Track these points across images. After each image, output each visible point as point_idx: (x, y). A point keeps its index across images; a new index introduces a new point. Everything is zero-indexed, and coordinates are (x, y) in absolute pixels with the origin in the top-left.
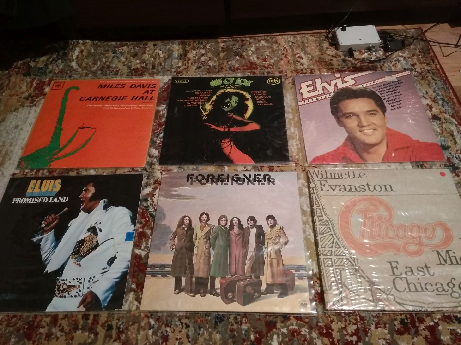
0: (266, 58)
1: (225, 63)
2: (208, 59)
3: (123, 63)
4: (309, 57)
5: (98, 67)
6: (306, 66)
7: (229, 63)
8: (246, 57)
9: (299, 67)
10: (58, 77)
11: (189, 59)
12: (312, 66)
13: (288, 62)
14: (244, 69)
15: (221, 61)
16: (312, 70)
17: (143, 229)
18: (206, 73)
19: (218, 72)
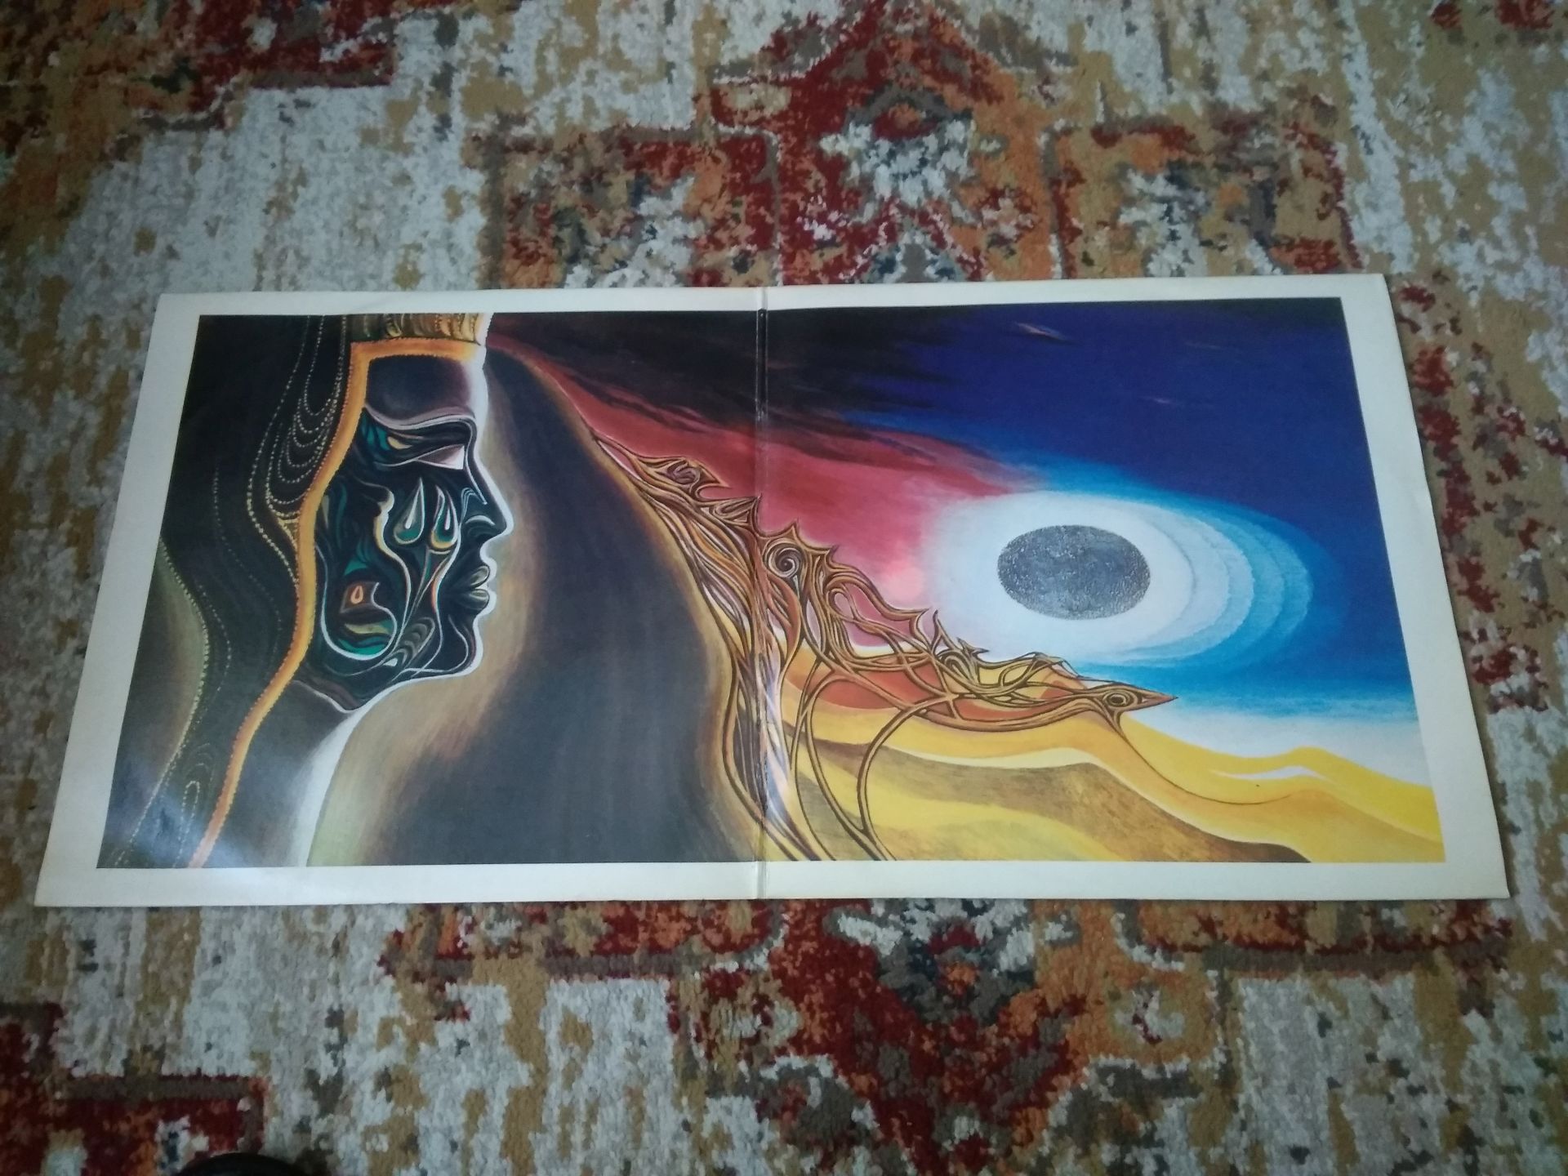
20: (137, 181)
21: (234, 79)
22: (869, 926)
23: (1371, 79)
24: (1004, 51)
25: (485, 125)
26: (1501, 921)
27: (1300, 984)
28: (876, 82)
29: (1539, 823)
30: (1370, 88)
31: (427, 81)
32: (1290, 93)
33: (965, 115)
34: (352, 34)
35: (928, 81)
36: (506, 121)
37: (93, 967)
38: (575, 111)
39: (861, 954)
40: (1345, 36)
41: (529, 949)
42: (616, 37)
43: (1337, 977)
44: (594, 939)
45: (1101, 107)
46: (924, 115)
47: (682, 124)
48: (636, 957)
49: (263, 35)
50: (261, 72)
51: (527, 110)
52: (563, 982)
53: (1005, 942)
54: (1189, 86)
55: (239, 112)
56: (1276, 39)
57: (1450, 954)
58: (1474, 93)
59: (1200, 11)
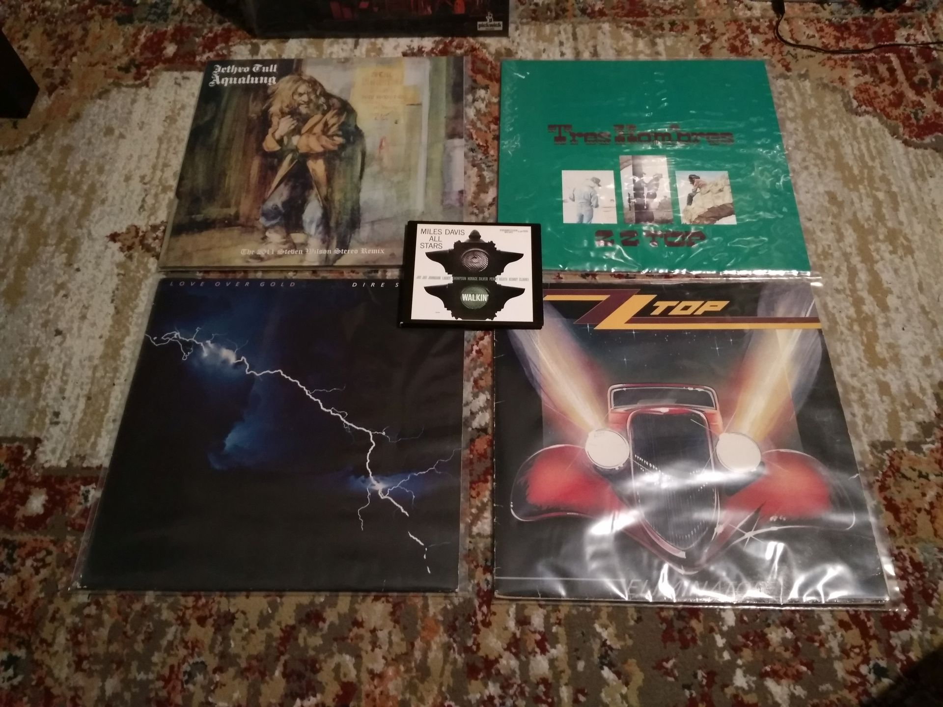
9: (743, 13)
10: (194, 22)
13: (717, 2)
14: (617, 14)
18: (530, 20)
19: (557, 17)
20: (107, 108)
21: (156, 67)
33: (486, 88)
34: (211, 50)
37: (57, 423)
49: (170, 49)
50: (167, 65)
55: (157, 81)
59: (595, 47)
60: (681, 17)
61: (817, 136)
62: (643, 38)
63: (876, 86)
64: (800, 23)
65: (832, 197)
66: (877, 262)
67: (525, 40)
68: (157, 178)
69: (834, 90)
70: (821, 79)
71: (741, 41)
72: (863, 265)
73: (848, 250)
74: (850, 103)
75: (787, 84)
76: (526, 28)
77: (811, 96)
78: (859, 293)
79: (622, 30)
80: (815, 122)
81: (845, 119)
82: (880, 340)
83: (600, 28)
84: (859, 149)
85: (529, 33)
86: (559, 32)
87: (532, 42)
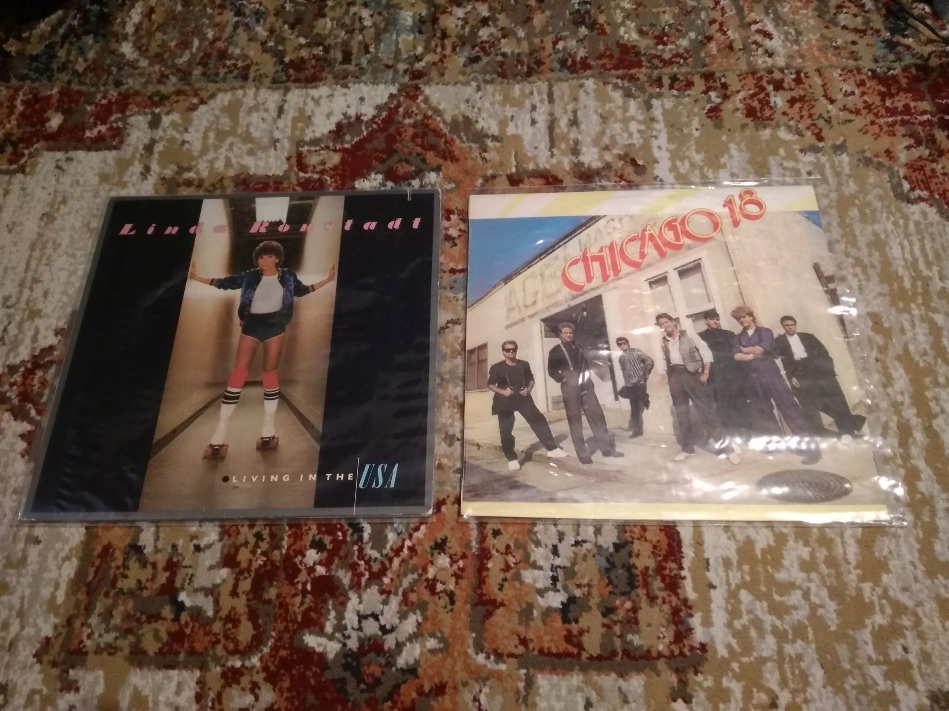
0: (663, 34)
1: (549, 46)
2: (499, 35)
3: (263, 44)
4: (787, 33)
5: (193, 56)
6: (781, 61)
7: (560, 46)
8: (608, 29)
9: (762, 62)
10: (85, 84)
11: (444, 35)
12: (800, 61)
13: (730, 47)
14: (603, 66)
15: (537, 41)
16: (798, 73)
17: (329, 569)
18: (495, 76)
19: (529, 74)
21: (36, 146)
22: (323, 640)
23: (668, 150)
24: (462, 134)
25: (168, 173)
26: (701, 644)
27: (576, 679)
28: (390, 151)
29: (728, 583)
30: (668, 155)
31: (141, 147)
32: (620, 157)
33: (438, 169)
34: (104, 122)
35: (419, 150)
36: (181, 170)
38: (220, 165)
39: (316, 658)
40: (656, 126)
41: (121, 649)
42: (248, 125)
43: (599, 675)
44: (160, 645)
45: (514, 163)
46: (413, 168)
47: (280, 173)
48: (182, 657)
49: (55, 121)
50: (51, 142)
51: (194, 163)
52: (138, 670)
53: (401, 652)
54: (564, 153)
55: (34, 165)
56: (617, 127)
57: (668, 664)
58: (726, 156)
59: (575, 112)
60: (684, 70)
61: (857, 233)
62: (635, 98)
63: (933, 161)
64: (836, 74)
65: (876, 320)
66: (936, 416)
67: (487, 105)
68: (24, 298)
69: (879, 166)
70: (863, 151)
71: (760, 101)
72: (919, 420)
73: (899, 398)
74: (900, 185)
75: (818, 159)
76: (490, 88)
77: (849, 176)
78: (913, 461)
79: (610, 87)
80: (855, 213)
81: (893, 209)
82: (941, 535)
83: (581, 86)
84: (912, 253)
85: (493, 95)
86: (532, 93)
87: (497, 106)
